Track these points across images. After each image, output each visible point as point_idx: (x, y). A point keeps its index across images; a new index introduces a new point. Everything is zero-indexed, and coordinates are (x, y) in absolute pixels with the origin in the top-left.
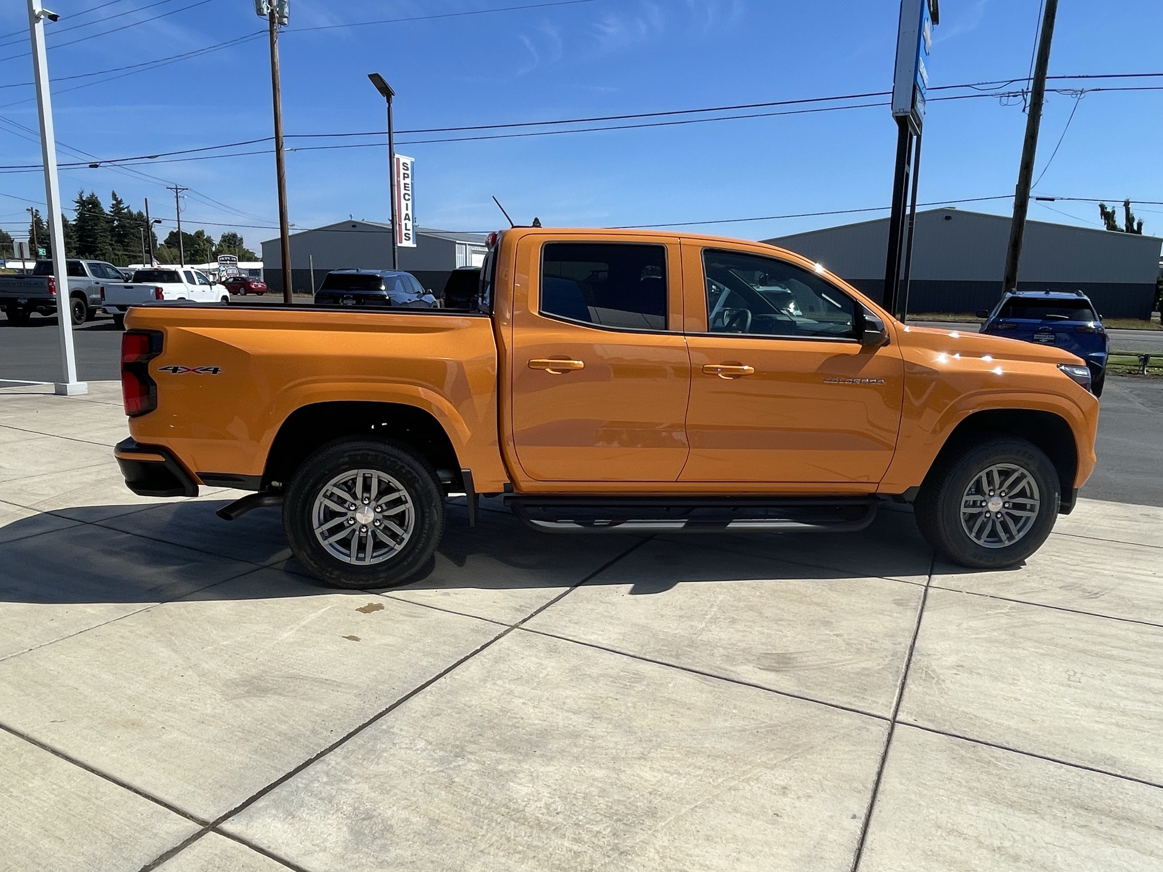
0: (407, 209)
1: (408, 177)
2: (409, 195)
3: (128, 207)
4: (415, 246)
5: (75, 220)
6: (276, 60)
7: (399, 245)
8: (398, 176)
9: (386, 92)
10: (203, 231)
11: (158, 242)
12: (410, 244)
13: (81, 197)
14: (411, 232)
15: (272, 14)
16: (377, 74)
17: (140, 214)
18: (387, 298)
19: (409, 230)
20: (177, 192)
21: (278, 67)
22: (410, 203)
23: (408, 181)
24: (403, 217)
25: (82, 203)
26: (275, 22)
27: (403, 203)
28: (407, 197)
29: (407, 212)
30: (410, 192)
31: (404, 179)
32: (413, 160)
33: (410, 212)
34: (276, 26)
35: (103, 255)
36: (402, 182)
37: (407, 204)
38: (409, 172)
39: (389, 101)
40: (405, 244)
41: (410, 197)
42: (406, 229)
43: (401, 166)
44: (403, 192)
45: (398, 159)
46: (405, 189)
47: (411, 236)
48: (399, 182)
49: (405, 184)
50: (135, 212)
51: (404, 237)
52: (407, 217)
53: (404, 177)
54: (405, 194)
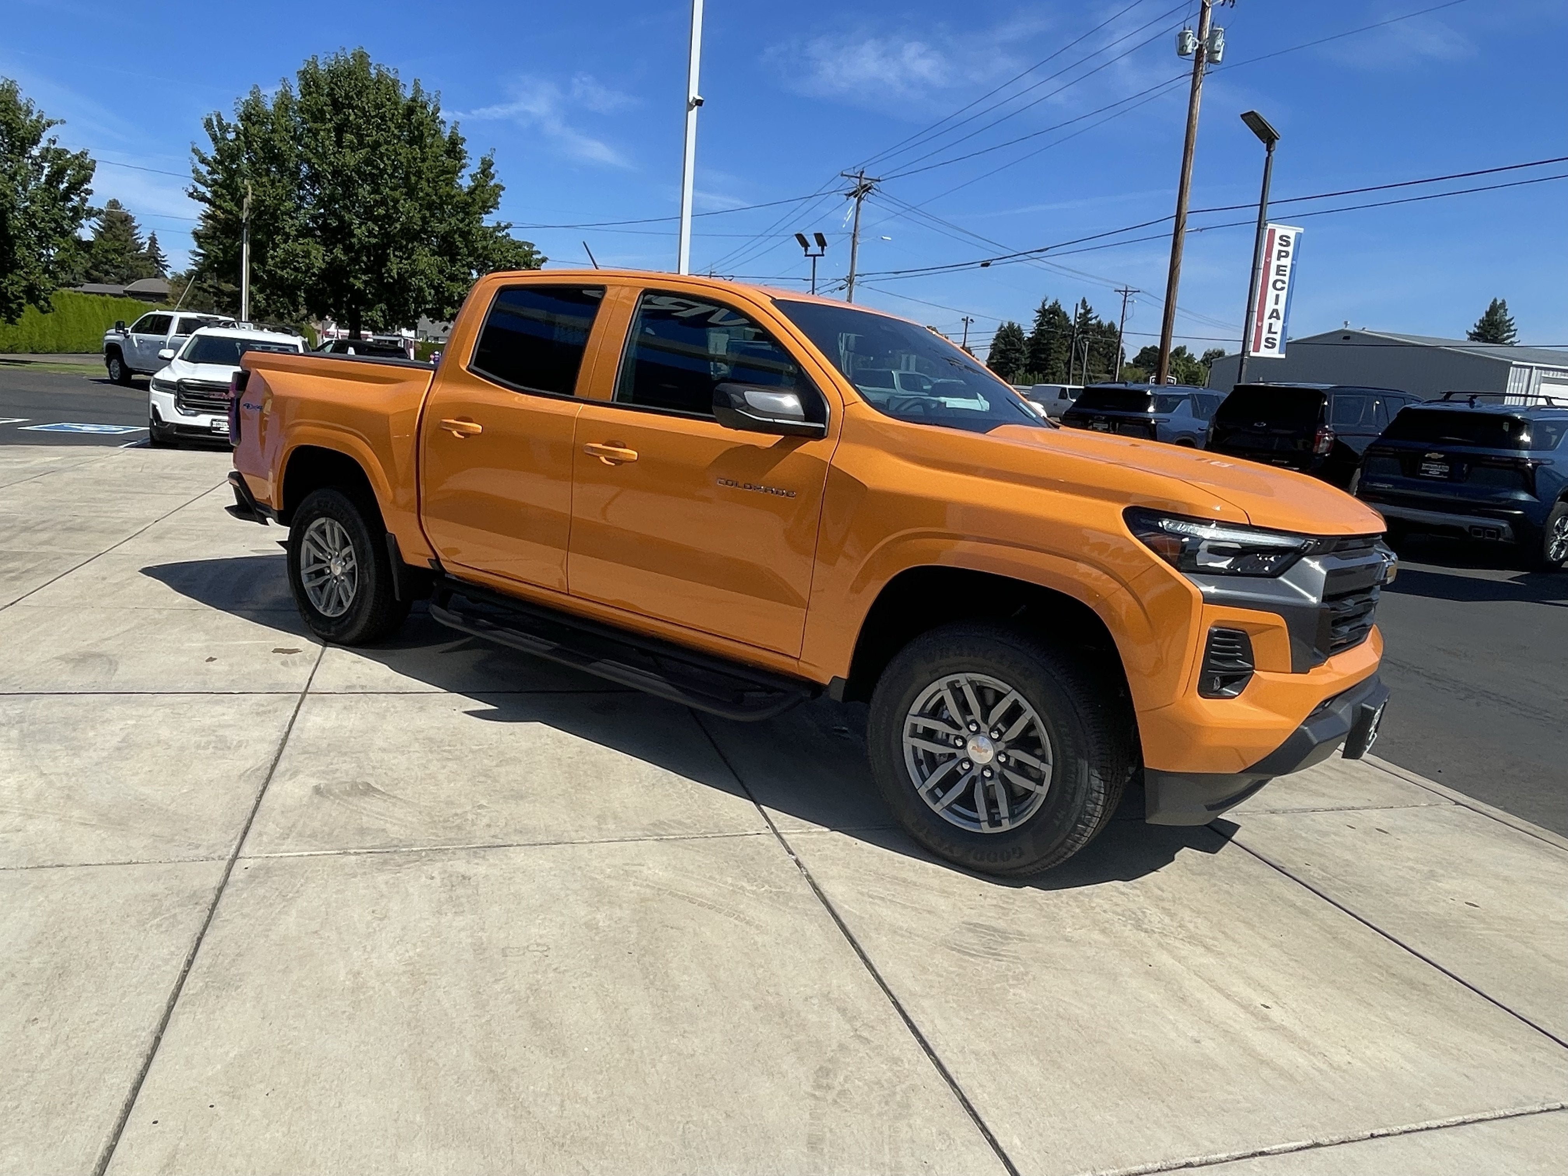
0: (1276, 303)
1: (1287, 256)
2: (1284, 282)
3: (1096, 317)
4: (1283, 356)
5: (1032, 333)
6: (1194, 112)
7: (1252, 354)
8: (1269, 254)
9: (1268, 136)
10: (1185, 347)
11: (1126, 360)
12: (1275, 353)
13: (1044, 305)
14: (1278, 337)
15: (1199, 52)
16: (1253, 112)
17: (1112, 326)
18: (1153, 422)
19: (1276, 333)
20: (1126, 296)
21: (1196, 122)
22: (1283, 295)
23: (1287, 262)
24: (1267, 313)
25: (1043, 312)
26: (1202, 61)
27: (1271, 293)
28: (1279, 285)
29: (1276, 307)
30: (1286, 279)
31: (1278, 259)
32: (1301, 230)
33: (1281, 307)
34: (1204, 67)
35: (1054, 374)
36: (1274, 263)
37: (1277, 296)
38: (1290, 249)
39: (1269, 149)
40: (1264, 352)
41: (1286, 286)
42: (1270, 331)
43: (1277, 240)
44: (1273, 277)
45: (1272, 232)
46: (1277, 274)
47: (1278, 343)
48: (1268, 265)
49: (1278, 266)
50: (1106, 323)
51: (1263, 343)
52: (1275, 314)
53: (1279, 258)
54: (1275, 282)
